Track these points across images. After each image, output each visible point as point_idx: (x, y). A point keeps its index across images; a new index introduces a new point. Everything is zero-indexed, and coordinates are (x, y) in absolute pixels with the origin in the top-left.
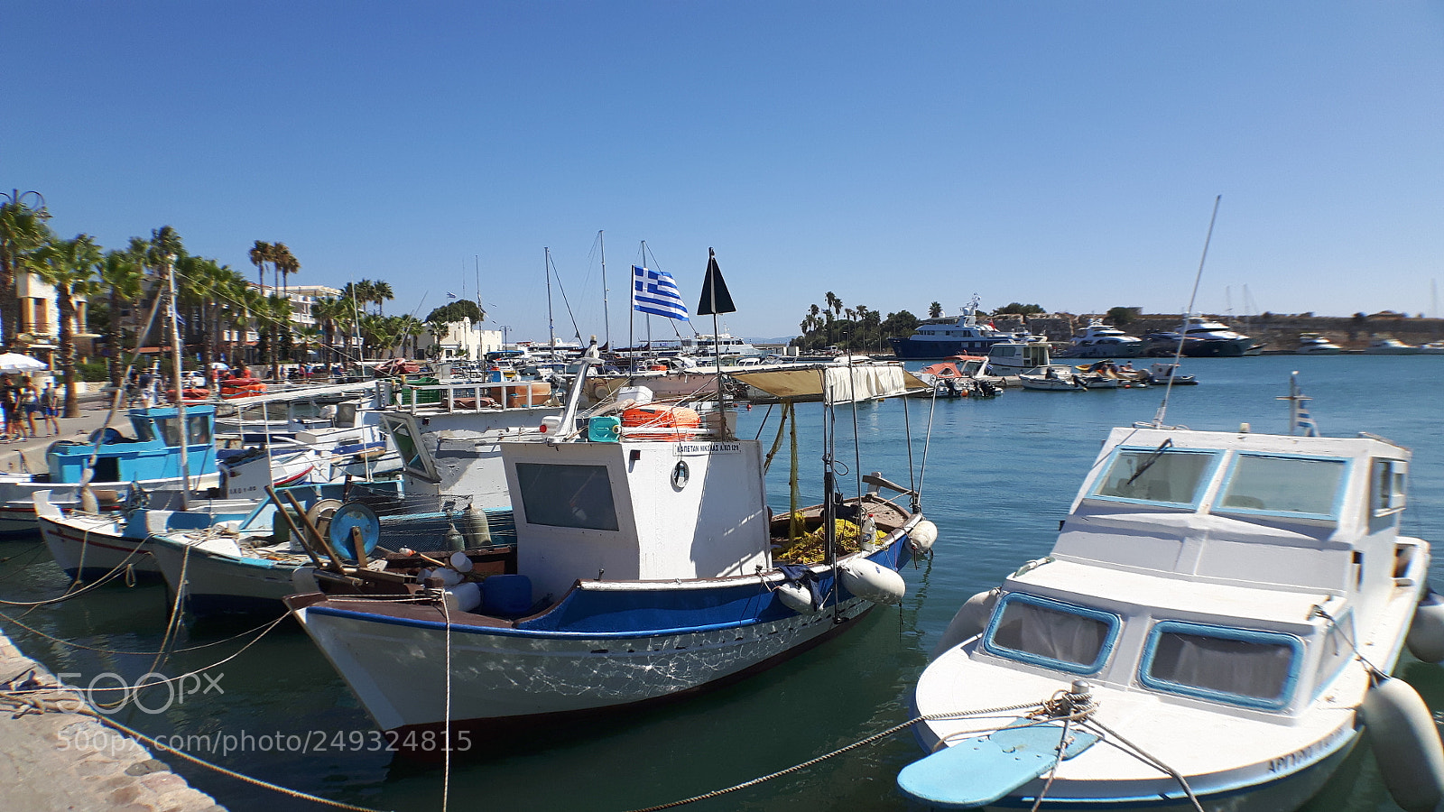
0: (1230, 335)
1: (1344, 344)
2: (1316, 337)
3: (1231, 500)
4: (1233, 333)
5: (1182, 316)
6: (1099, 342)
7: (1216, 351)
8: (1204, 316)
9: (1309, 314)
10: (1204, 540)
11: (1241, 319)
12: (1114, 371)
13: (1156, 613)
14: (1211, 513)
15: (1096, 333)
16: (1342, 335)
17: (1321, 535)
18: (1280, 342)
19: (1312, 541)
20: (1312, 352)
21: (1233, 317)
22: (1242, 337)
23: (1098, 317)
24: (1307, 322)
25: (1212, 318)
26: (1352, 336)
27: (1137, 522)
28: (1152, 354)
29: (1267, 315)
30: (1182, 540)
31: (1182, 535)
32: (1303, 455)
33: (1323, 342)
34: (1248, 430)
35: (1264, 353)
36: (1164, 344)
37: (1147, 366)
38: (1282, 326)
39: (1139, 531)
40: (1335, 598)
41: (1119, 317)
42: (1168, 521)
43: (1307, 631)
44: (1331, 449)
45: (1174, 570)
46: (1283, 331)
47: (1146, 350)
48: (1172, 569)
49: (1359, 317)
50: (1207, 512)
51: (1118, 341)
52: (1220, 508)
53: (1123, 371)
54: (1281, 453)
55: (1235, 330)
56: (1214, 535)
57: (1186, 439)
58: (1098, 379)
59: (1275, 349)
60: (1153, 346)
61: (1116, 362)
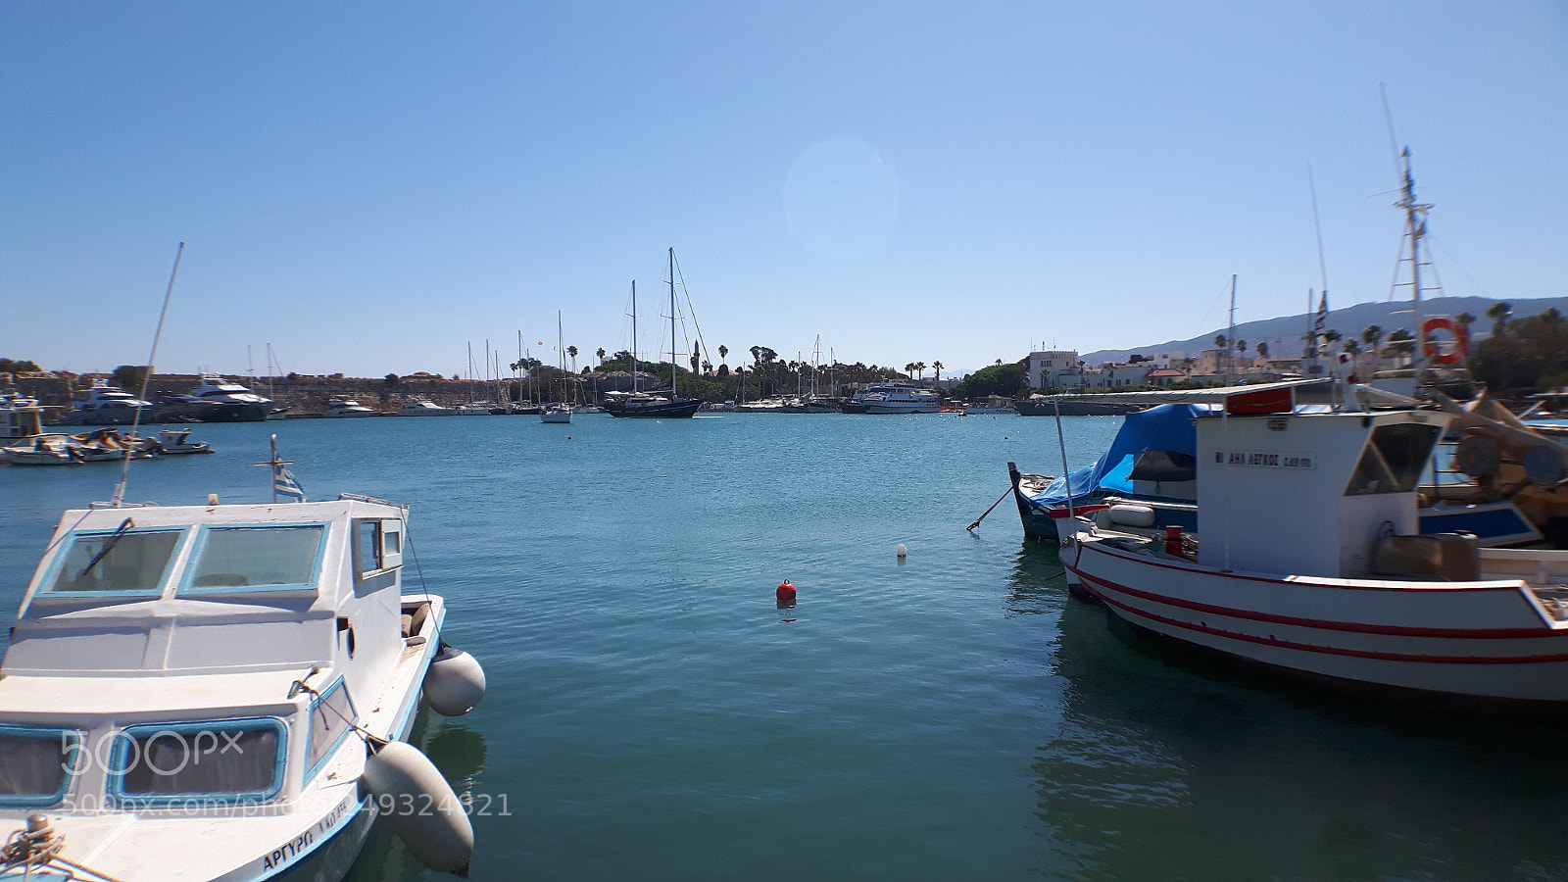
0: (252, 398)
1: (377, 406)
2: (346, 399)
3: (200, 581)
4: (255, 396)
5: (198, 377)
6: (105, 406)
7: (236, 415)
8: (222, 376)
9: (339, 376)
10: (172, 628)
11: (264, 380)
12: (117, 439)
13: (121, 720)
14: (177, 598)
15: (100, 395)
16: (374, 398)
17: (301, 606)
18: (306, 405)
19: (289, 613)
20: (342, 415)
21: (255, 378)
22: (264, 400)
23: (104, 376)
24: (337, 384)
25: (231, 379)
26: (384, 397)
27: (96, 618)
28: (165, 419)
29: (292, 376)
30: (147, 632)
31: (145, 627)
32: (278, 523)
33: (352, 404)
34: (217, 502)
35: (290, 417)
36: (179, 408)
37: (156, 434)
38: (307, 388)
39: (99, 629)
40: (321, 670)
41: (127, 377)
42: (129, 612)
43: (290, 710)
44: (306, 514)
45: (141, 667)
46: (310, 393)
47: (156, 415)
48: (140, 666)
49: (391, 378)
50: (174, 596)
51: (125, 405)
52: (187, 590)
53: (129, 440)
54: (254, 523)
55: (257, 392)
56: (183, 622)
57: (150, 517)
58: (98, 451)
59: (301, 412)
60: (165, 410)
61: (119, 431)
